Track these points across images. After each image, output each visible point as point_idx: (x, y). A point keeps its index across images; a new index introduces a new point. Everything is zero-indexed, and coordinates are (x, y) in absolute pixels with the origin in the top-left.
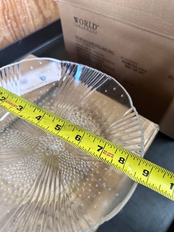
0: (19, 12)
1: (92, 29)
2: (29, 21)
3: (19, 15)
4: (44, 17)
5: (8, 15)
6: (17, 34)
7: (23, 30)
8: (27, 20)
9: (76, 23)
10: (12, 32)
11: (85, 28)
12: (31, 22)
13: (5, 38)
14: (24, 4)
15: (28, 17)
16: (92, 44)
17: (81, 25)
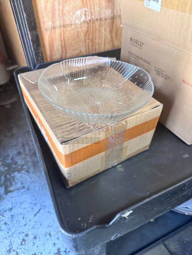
0: (97, 36)
1: (140, 46)
2: (102, 45)
3: (95, 39)
4: (113, 45)
5: (88, 37)
7: (95, 50)
8: (100, 43)
9: (131, 42)
10: (87, 49)
11: (135, 45)
12: (103, 46)
13: (81, 52)
15: (102, 41)
16: (138, 57)
17: (133, 43)
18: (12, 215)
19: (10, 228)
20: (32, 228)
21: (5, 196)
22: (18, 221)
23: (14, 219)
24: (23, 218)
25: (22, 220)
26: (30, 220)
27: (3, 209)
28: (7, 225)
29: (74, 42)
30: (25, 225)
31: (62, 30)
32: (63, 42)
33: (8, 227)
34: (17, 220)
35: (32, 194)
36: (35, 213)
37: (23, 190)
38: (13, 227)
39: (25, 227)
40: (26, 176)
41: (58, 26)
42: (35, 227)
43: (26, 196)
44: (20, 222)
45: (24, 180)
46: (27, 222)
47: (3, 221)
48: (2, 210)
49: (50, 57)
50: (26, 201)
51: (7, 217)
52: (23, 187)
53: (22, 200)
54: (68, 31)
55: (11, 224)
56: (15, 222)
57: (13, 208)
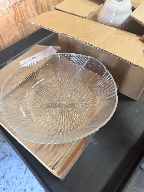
5: (18, 20)
6: (24, 32)
7: (28, 30)
10: (21, 31)
14: (29, 11)
18: (6, 181)
19: (9, 191)
20: (27, 183)
22: (14, 182)
23: (9, 183)
24: (17, 179)
25: (16, 181)
26: (23, 178)
28: (6, 190)
29: (6, 29)
30: (20, 183)
35: (16, 158)
36: (24, 171)
37: (7, 158)
38: (11, 189)
39: (21, 185)
40: (5, 146)
42: (28, 182)
43: (11, 161)
44: (16, 183)
45: (4, 150)
46: (21, 181)
50: (13, 165)
51: (3, 184)
52: (6, 156)
53: (9, 166)
55: (9, 188)
56: (11, 185)
57: (5, 175)
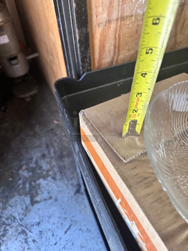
18: (40, 231)
19: (39, 246)
20: (63, 248)
21: (31, 207)
22: (48, 238)
23: (43, 236)
24: (53, 235)
25: (51, 237)
26: (61, 238)
27: (30, 223)
28: (35, 243)
29: (130, 40)
30: (56, 244)
31: (119, 24)
32: (117, 41)
33: (37, 245)
34: (46, 237)
35: (61, 206)
36: (65, 230)
37: (50, 201)
38: (42, 246)
39: (55, 246)
40: (53, 184)
41: (115, 18)
42: (66, 247)
43: (54, 208)
44: (50, 240)
45: (50, 189)
46: (57, 240)
47: (31, 237)
48: (30, 225)
49: (98, 62)
50: (54, 214)
51: (35, 233)
52: (51, 198)
53: (50, 213)
54: (127, 24)
55: (40, 242)
56: (44, 239)
57: (41, 223)
